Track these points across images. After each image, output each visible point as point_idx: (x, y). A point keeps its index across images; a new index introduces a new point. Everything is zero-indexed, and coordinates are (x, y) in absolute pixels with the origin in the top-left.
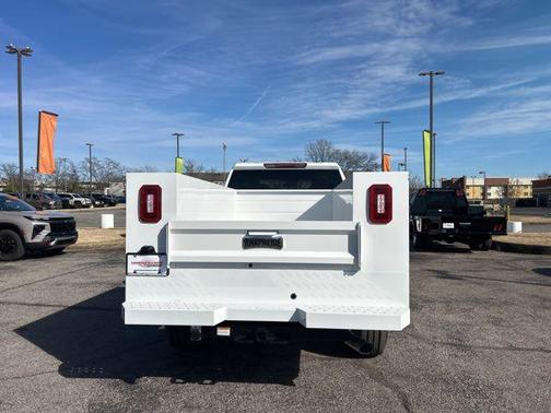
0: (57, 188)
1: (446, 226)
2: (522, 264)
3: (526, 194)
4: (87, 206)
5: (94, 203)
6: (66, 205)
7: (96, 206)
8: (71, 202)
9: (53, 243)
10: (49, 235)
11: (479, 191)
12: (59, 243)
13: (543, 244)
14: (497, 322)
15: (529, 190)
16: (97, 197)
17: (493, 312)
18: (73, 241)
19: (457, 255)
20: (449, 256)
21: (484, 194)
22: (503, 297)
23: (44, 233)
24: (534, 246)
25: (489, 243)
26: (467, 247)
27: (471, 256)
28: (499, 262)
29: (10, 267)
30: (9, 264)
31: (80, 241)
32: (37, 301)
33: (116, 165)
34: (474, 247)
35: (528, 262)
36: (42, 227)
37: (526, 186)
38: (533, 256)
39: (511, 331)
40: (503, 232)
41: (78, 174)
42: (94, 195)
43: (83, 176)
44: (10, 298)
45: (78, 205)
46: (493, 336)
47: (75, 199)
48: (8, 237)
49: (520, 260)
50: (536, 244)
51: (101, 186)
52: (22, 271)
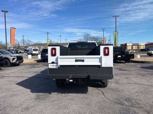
0: (14, 48)
1: (119, 56)
2: (137, 66)
3: (143, 48)
4: (23, 53)
5: (25, 52)
6: (17, 53)
7: (25, 53)
8: (19, 52)
9: (17, 62)
10: (16, 60)
11: (131, 47)
12: (19, 62)
13: (144, 61)
14: (127, 78)
15: (144, 47)
16: (26, 50)
17: (127, 76)
18: (22, 62)
19: (122, 64)
20: (120, 64)
21: (132, 48)
22: (130, 73)
23: (15, 60)
24: (141, 61)
25: (130, 61)
26: (124, 62)
27: (125, 64)
28: (132, 65)
29: (7, 69)
30: (7, 68)
31: (24, 62)
32: (17, 76)
33: (30, 41)
34: (126, 62)
35: (139, 65)
36: (15, 58)
37: (143, 46)
38: (141, 64)
39: (130, 80)
40: (133, 58)
41: (20, 44)
42: (25, 50)
43: (21, 44)
44: (10, 76)
45: (20, 52)
46: (125, 81)
47: (20, 51)
48: (6, 61)
49: (137, 65)
50: (142, 61)
51: (26, 47)
52: (10, 69)
